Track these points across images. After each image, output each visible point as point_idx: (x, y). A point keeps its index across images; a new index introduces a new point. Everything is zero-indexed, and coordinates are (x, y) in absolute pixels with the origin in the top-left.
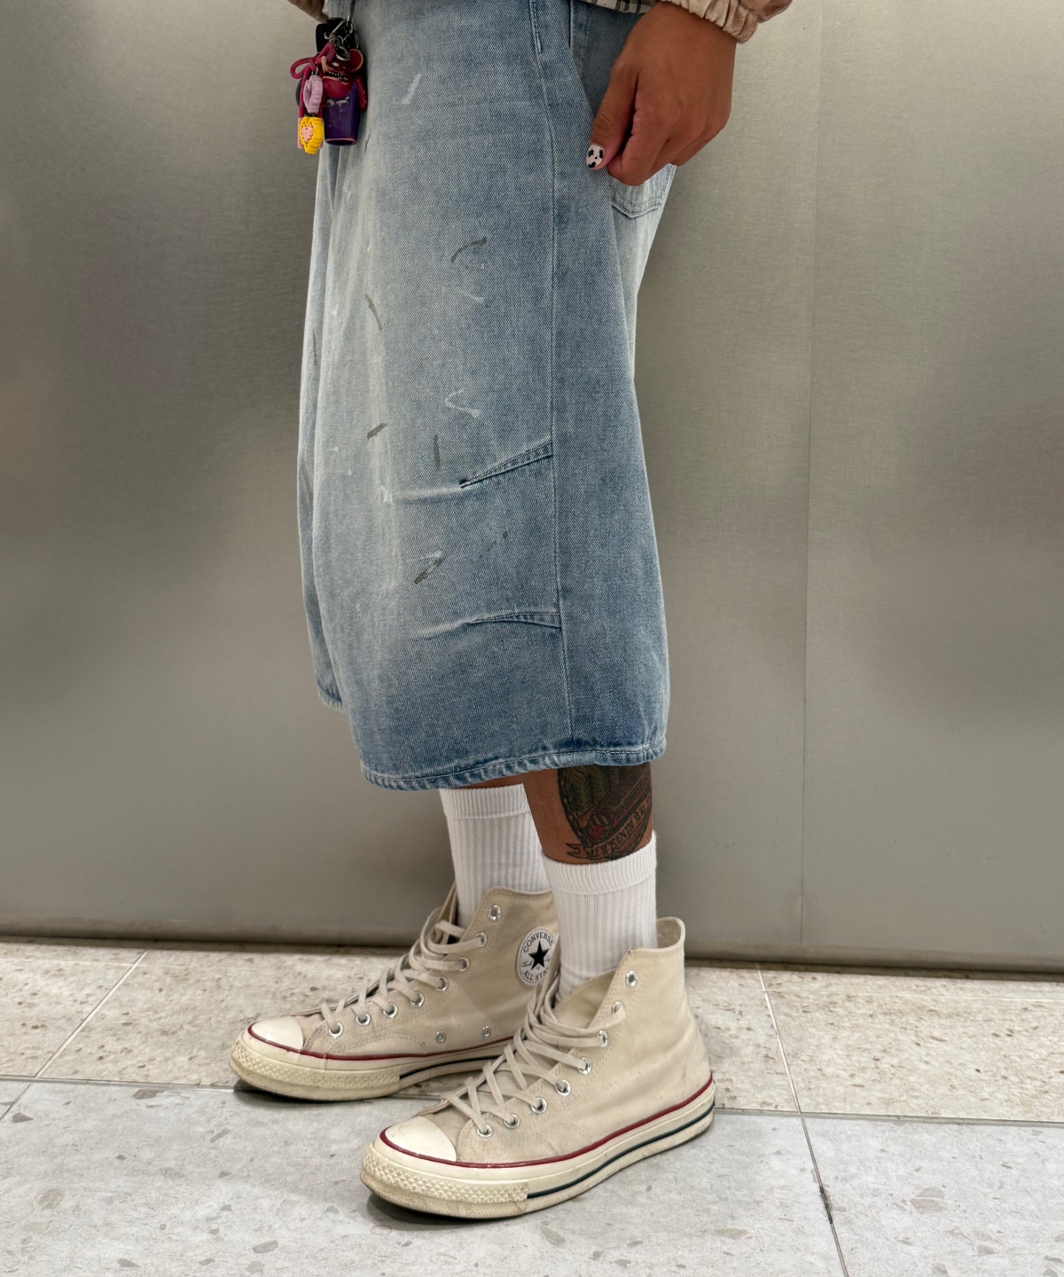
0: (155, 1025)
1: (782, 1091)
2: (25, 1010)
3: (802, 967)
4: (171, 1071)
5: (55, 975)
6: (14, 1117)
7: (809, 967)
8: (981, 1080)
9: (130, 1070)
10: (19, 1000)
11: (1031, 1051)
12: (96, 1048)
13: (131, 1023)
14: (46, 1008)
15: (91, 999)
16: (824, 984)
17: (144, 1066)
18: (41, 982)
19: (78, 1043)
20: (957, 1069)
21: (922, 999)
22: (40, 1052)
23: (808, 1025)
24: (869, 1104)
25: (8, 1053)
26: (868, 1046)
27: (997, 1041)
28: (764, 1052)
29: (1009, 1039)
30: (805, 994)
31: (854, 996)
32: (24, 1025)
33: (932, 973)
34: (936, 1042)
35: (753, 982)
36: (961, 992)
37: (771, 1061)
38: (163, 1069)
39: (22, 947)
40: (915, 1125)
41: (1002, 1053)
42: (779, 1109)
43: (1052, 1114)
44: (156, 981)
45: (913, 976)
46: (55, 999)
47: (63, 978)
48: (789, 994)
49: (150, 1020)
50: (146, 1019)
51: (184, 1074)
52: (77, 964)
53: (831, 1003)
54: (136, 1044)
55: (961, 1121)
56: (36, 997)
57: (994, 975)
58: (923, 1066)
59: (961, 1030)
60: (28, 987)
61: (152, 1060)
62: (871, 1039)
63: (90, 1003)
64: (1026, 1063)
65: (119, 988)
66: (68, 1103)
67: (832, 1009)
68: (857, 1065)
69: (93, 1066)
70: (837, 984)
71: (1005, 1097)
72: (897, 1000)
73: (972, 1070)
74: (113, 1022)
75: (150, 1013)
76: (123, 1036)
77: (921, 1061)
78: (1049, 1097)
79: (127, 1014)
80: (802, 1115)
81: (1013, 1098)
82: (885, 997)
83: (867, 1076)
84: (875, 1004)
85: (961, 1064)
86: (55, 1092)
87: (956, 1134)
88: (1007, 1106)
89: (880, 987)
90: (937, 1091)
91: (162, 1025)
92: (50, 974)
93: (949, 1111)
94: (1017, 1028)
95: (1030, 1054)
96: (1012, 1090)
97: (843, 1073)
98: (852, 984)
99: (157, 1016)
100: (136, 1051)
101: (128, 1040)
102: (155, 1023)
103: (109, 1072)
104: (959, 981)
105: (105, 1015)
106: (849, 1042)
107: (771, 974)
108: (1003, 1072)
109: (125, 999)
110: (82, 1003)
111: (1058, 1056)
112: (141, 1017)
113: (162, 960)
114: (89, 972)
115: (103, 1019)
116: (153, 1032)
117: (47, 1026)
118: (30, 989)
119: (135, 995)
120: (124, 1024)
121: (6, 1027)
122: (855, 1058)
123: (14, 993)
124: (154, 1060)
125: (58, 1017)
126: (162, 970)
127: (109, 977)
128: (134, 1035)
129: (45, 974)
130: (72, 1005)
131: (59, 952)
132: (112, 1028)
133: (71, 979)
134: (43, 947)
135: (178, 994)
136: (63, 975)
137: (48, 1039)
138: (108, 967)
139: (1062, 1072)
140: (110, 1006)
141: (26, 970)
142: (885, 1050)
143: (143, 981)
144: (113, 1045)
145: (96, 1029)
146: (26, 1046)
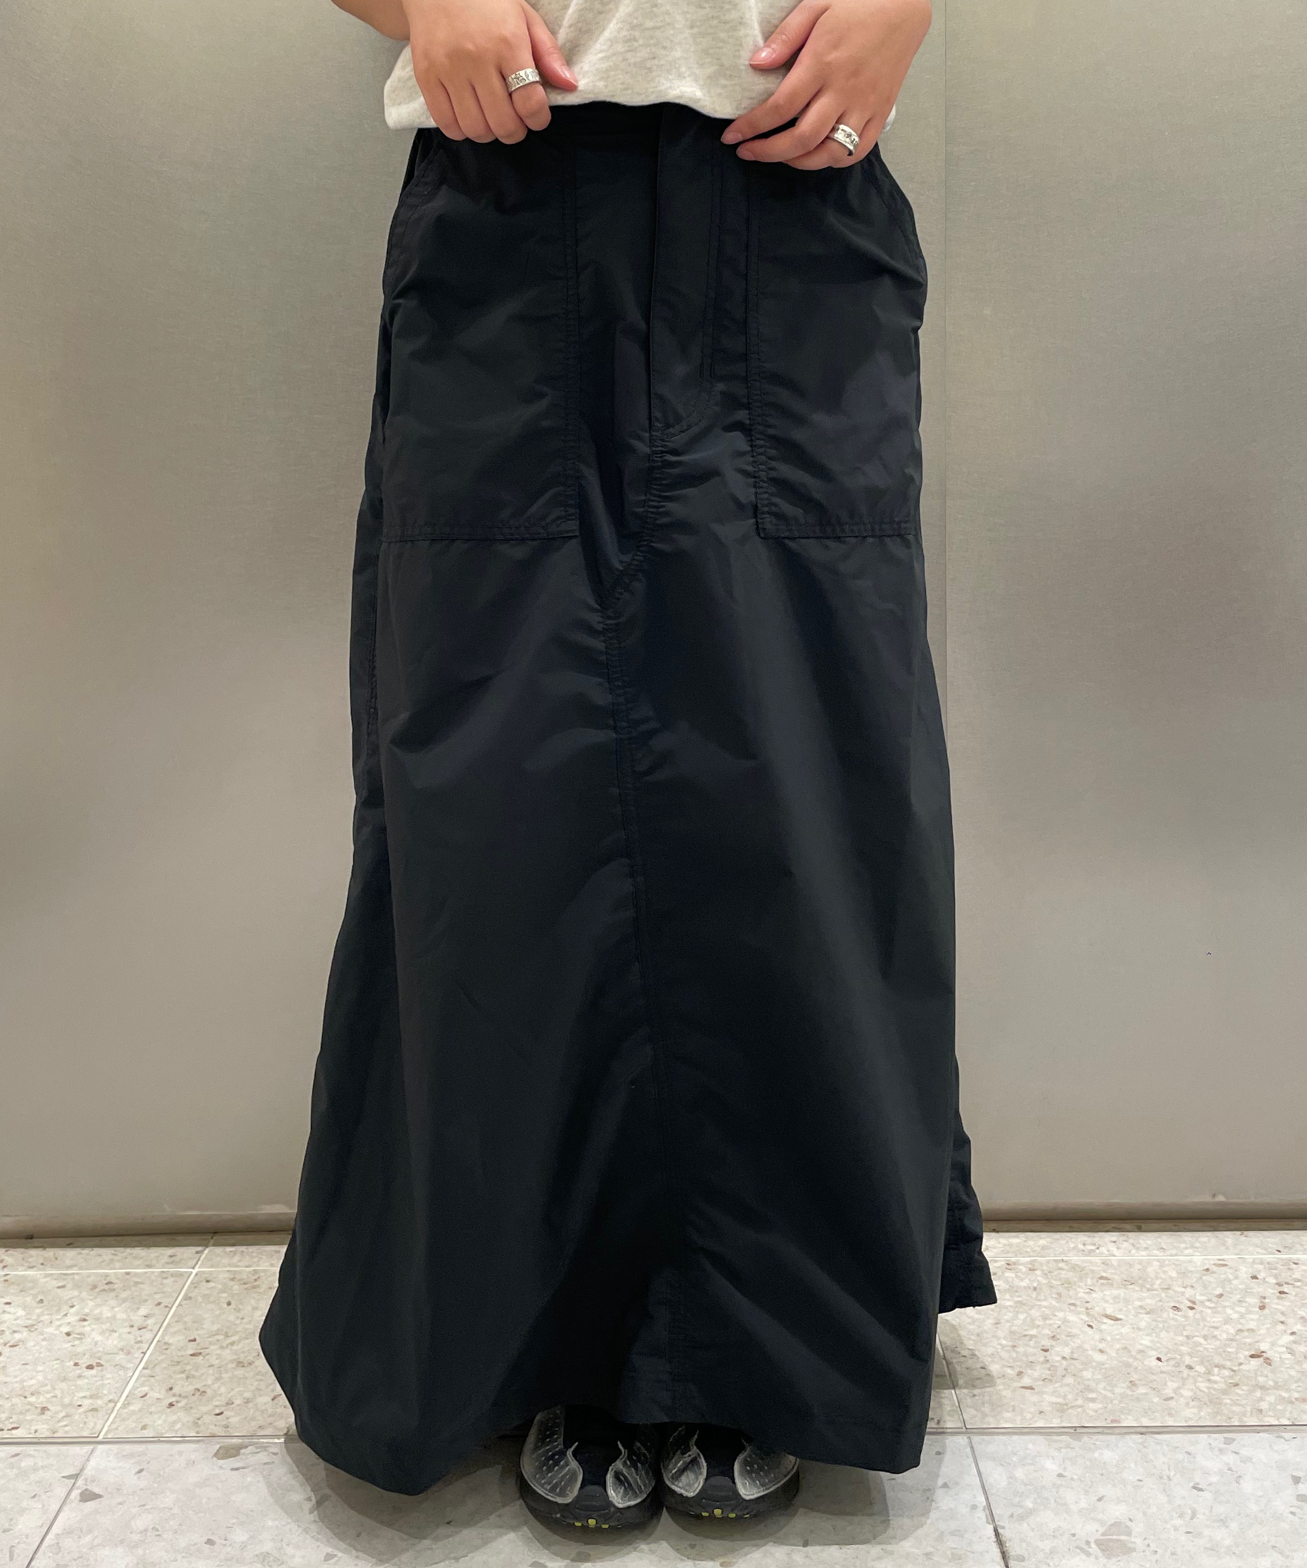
0: (227, 1354)
2: (77, 1342)
4: (253, 1419)
5: (104, 1290)
6: (81, 1495)
8: (1164, 1372)
9: (207, 1419)
10: (66, 1329)
11: (1216, 1328)
12: (163, 1391)
13: (200, 1354)
14: (98, 1338)
15: (150, 1322)
17: (221, 1413)
18: (90, 1303)
19: (142, 1385)
20: (1136, 1359)
21: (1090, 1261)
22: (99, 1402)
24: (1042, 1412)
25: (64, 1406)
26: (1034, 1332)
27: (1176, 1316)
29: (1191, 1313)
31: (1014, 1264)
32: (76, 1364)
33: (1098, 1226)
34: (1111, 1322)
36: (1133, 1252)
38: (243, 1416)
39: (60, 1252)
40: (1095, 1437)
41: (1185, 1333)
42: (942, 1424)
43: (1246, 1416)
44: (223, 1292)
45: (1078, 1230)
47: (113, 1294)
49: (222, 1348)
50: (216, 1347)
51: (269, 1420)
52: (128, 1274)
54: (209, 1382)
55: (1144, 1430)
56: (86, 1323)
57: (1168, 1225)
58: (1098, 1357)
59: (1137, 1304)
60: (72, 1310)
61: (230, 1403)
62: (1034, 1323)
63: (149, 1328)
64: (1211, 1345)
65: (180, 1305)
66: (140, 1471)
68: (1024, 1359)
69: (164, 1417)
71: (1192, 1394)
72: (1063, 1266)
73: (1154, 1359)
74: (180, 1354)
75: (220, 1337)
76: (193, 1372)
77: (1094, 1349)
78: (1240, 1392)
79: (195, 1340)
80: (968, 1432)
81: (1201, 1395)
83: (1036, 1374)
84: (1039, 1272)
85: (1141, 1351)
86: (123, 1456)
87: (1140, 1447)
88: (1194, 1407)
90: (1117, 1390)
91: (235, 1352)
92: (97, 1290)
93: (1131, 1417)
94: (1199, 1298)
95: (1216, 1333)
96: (1199, 1384)
97: (1009, 1371)
99: (229, 1341)
100: (209, 1391)
101: (199, 1377)
102: (228, 1351)
103: (183, 1425)
104: (1129, 1234)
105: (169, 1344)
106: (1011, 1328)
108: (1188, 1360)
109: (190, 1319)
110: (140, 1329)
111: (1246, 1334)
112: (211, 1343)
113: (225, 1261)
114: (144, 1283)
115: (167, 1349)
116: (227, 1364)
117: (104, 1364)
118: (77, 1314)
119: (199, 1312)
120: (192, 1355)
121: (57, 1369)
122: (1021, 1349)
123: (58, 1320)
124: (233, 1403)
125: (115, 1351)
126: (227, 1275)
127: (167, 1289)
128: (205, 1370)
129: (91, 1289)
130: (129, 1333)
131: (105, 1257)
132: (178, 1362)
133: (124, 1295)
134: (86, 1251)
135: (250, 1308)
136: (114, 1290)
137: (106, 1382)
138: (163, 1276)
139: (1252, 1356)
140: (173, 1330)
141: (69, 1286)
142: (1053, 1337)
143: (208, 1292)
144: (183, 1386)
145: (159, 1363)
146: (83, 1394)
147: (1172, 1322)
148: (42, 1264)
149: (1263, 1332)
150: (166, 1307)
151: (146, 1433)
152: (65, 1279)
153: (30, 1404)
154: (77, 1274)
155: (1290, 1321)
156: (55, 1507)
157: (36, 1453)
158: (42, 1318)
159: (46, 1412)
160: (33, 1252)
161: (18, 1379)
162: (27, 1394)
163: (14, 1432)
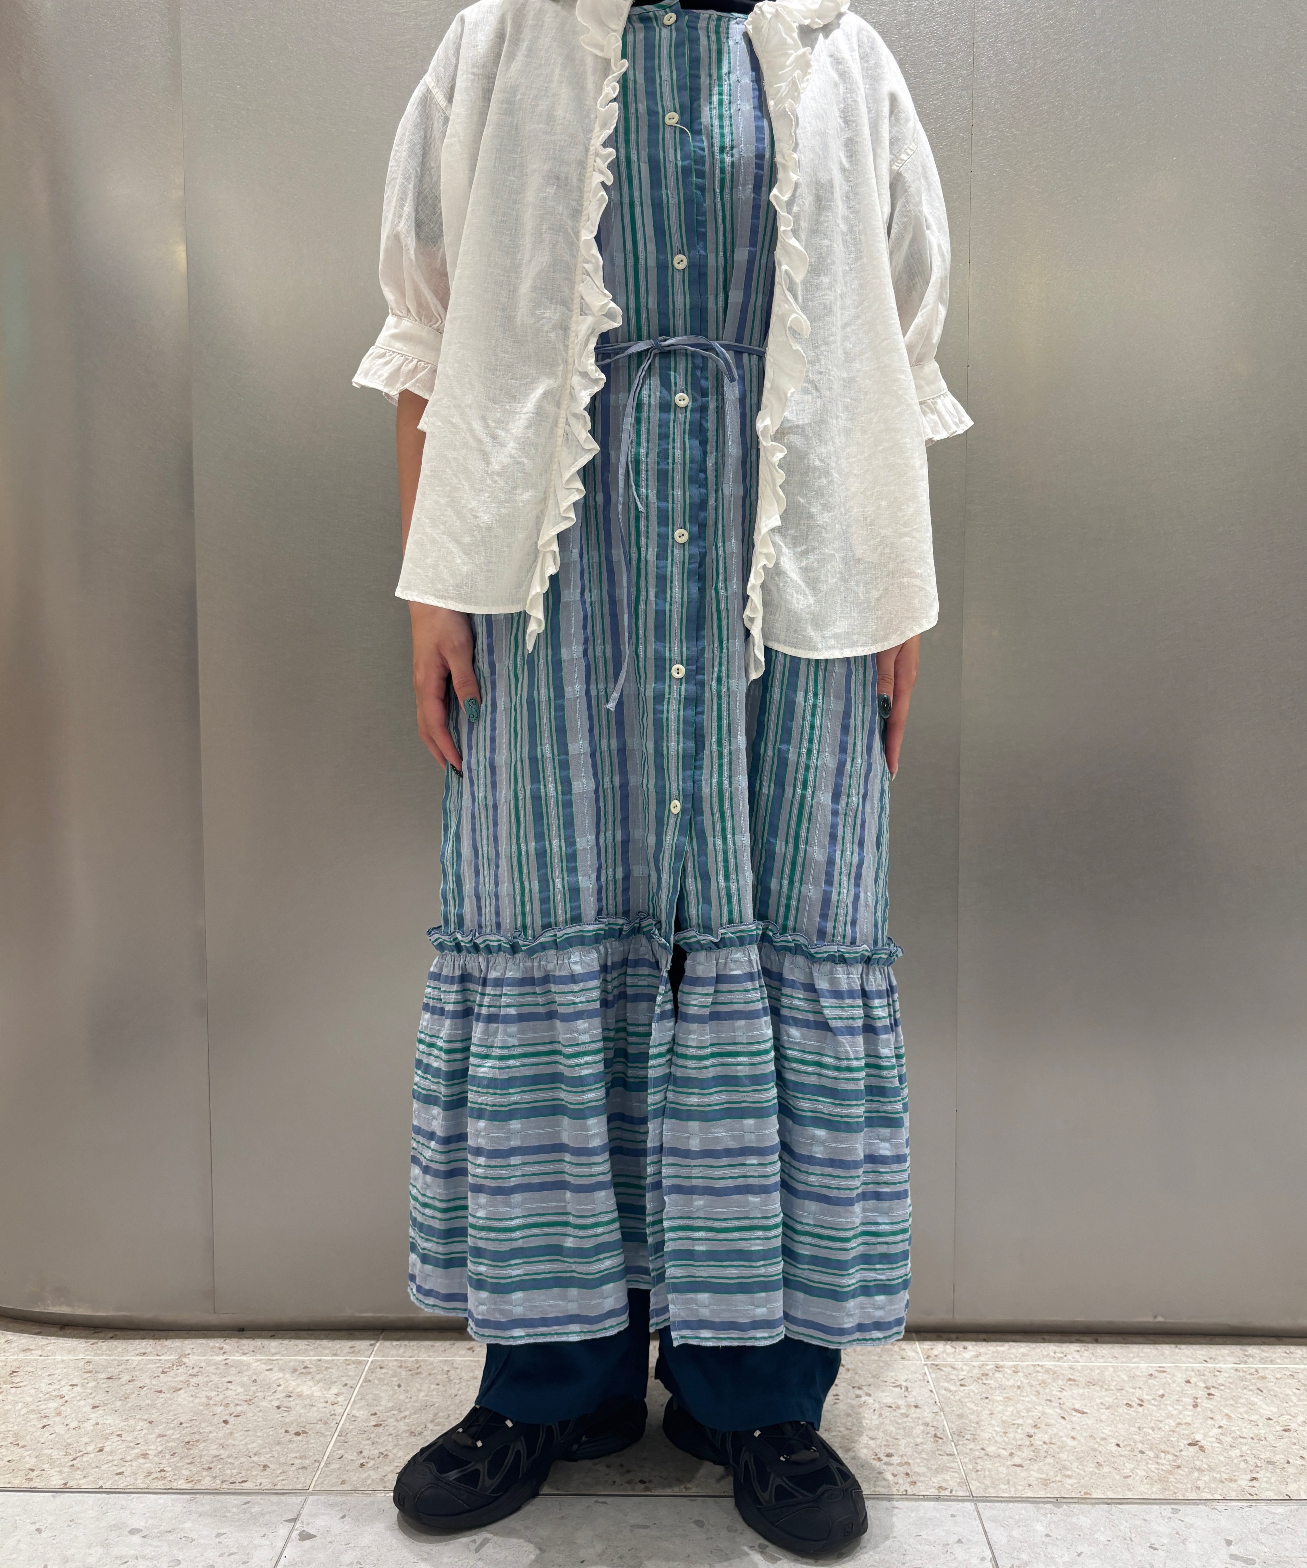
0: (402, 1426)
1: (953, 1474)
2: (285, 1414)
3: (954, 1336)
5: (302, 1373)
6: (300, 1535)
7: (960, 1335)
8: (1121, 1456)
10: (276, 1403)
11: (1161, 1421)
12: (355, 1454)
13: (380, 1424)
14: (302, 1411)
15: (340, 1399)
16: (974, 1353)
18: (293, 1383)
19: (339, 1449)
20: (1100, 1445)
21: (1060, 1366)
22: (307, 1461)
23: (966, 1400)
24: (1030, 1485)
25: (279, 1464)
26: (1020, 1421)
27: (1131, 1411)
28: (932, 1431)
29: (1140, 1409)
30: (959, 1365)
31: (1002, 1367)
32: (287, 1431)
33: (1066, 1338)
34: (1079, 1415)
35: (914, 1354)
36: (1093, 1359)
37: (940, 1441)
39: (266, 1342)
40: (1072, 1506)
41: (1137, 1425)
42: (954, 1493)
43: (1187, 1491)
44: (393, 1376)
45: (1050, 1341)
46: (308, 1401)
47: (310, 1377)
48: (945, 1366)
49: (397, 1421)
50: (392, 1420)
52: (320, 1360)
53: (983, 1375)
54: (390, 1448)
55: (1110, 1501)
56: (291, 1399)
57: (1120, 1338)
58: (1071, 1443)
59: (1098, 1401)
60: (280, 1388)
62: (1022, 1414)
63: (339, 1404)
64: (1158, 1435)
65: (362, 1386)
66: (344, 1517)
67: (985, 1382)
68: (1014, 1442)
69: (357, 1474)
70: (986, 1354)
71: (1144, 1473)
72: (1039, 1369)
73: (1114, 1445)
74: (365, 1424)
75: (395, 1412)
76: (376, 1439)
77: (1067, 1436)
78: (1181, 1472)
79: (375, 1414)
80: (974, 1499)
81: (1152, 1474)
82: (1028, 1366)
83: (1024, 1455)
84: (1021, 1374)
85: (1104, 1439)
86: (329, 1505)
87: (1108, 1515)
88: (1147, 1484)
89: (1023, 1355)
90: (1087, 1469)
91: (408, 1425)
92: (297, 1373)
93: (1099, 1491)
94: (1146, 1397)
95: (1161, 1425)
96: (1150, 1466)
97: (1003, 1452)
98: (998, 1352)
99: (402, 1415)
100: (389, 1454)
101: (382, 1444)
102: (401, 1423)
103: (373, 1480)
104: (1090, 1345)
105: (356, 1417)
106: (1004, 1418)
107: (927, 1345)
108: (1140, 1446)
109: (369, 1397)
110: (332, 1404)
111: (1184, 1427)
112: (388, 1417)
113: (394, 1352)
114: (332, 1368)
115: (355, 1421)
116: (401, 1433)
117: (307, 1431)
118: (283, 1391)
119: (377, 1392)
120: (374, 1426)
121: (272, 1435)
122: (1011, 1435)
123: (270, 1396)
125: (315, 1421)
126: (395, 1363)
127: (351, 1373)
128: (385, 1438)
129: (293, 1372)
130: (325, 1408)
131: (300, 1347)
132: (365, 1431)
133: (318, 1377)
134: (286, 1342)
135: (415, 1389)
136: (310, 1373)
137: (311, 1446)
138: (347, 1363)
139: (1190, 1444)
140: (357, 1406)
141: (275, 1369)
142: (1036, 1426)
143: (382, 1376)
144: (370, 1450)
145: (350, 1432)
146: (294, 1455)
147: (1127, 1417)
148: (253, 1351)
149: (1196, 1425)
150: (351, 1387)
151: (346, 1487)
152: (272, 1364)
153: (254, 1462)
154: (280, 1360)
155: (1218, 1417)
156: (281, 1544)
157: (261, 1501)
158: (258, 1394)
159: (268, 1469)
160: (245, 1342)
161: (243, 1442)
162: (251, 1454)
163: (243, 1484)
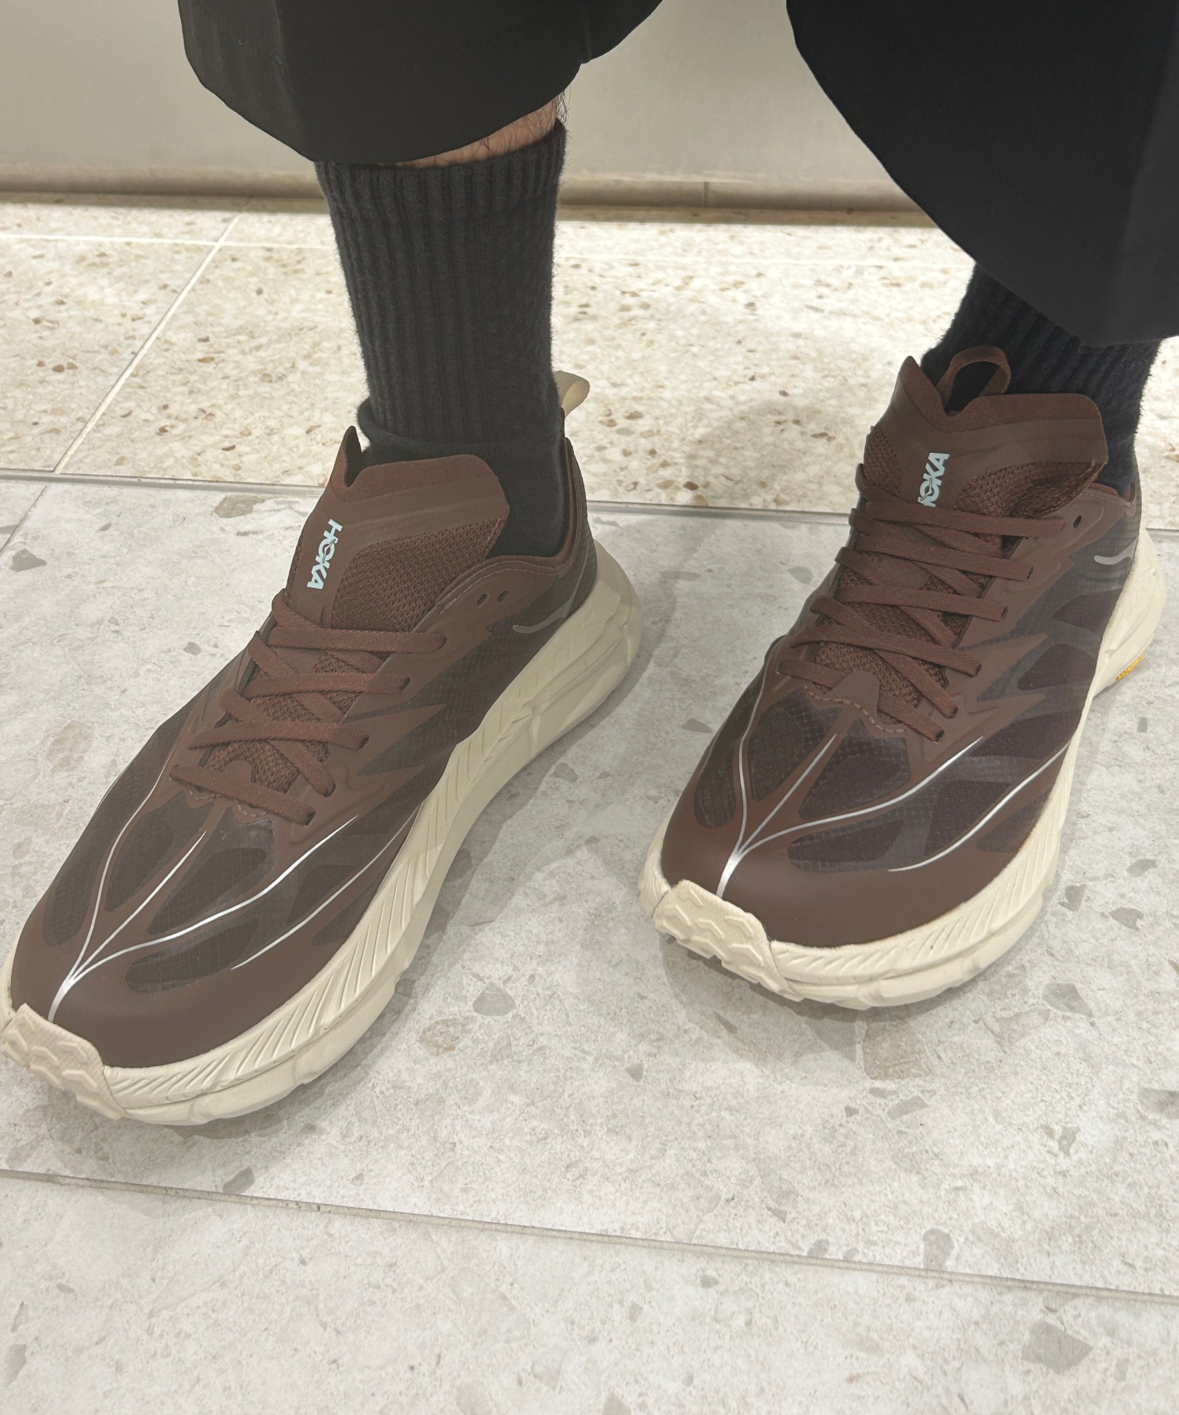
0: (250, 363)
2: (46, 334)
4: (276, 458)
5: (94, 264)
6: (16, 557)
9: (209, 455)
10: (35, 313)
12: (154, 410)
14: (78, 329)
15: (150, 310)
17: (233, 448)
19: (127, 399)
22: (65, 419)
32: (41, 364)
38: (263, 454)
39: (45, 211)
44: (252, 275)
46: (91, 313)
47: (105, 271)
49: (243, 352)
50: (235, 351)
51: (299, 463)
52: (129, 244)
54: (221, 402)
56: (62, 308)
60: (51, 288)
61: (246, 433)
63: (146, 319)
65: (193, 290)
66: (105, 528)
69: (150, 449)
74: (184, 357)
75: (242, 338)
76: (198, 385)
79: (206, 340)
86: (86, 502)
91: (261, 361)
92: (84, 264)
99: (254, 343)
100: (218, 413)
101: (207, 392)
102: (250, 358)
103: (176, 461)
105: (171, 343)
109: (202, 310)
110: (133, 320)
112: (228, 347)
113: (262, 233)
114: (148, 258)
115: (167, 350)
116: (247, 376)
117: (78, 365)
118: (53, 293)
119: (218, 302)
120: (200, 361)
123: (27, 300)
124: (250, 434)
125: (96, 348)
126: (261, 253)
127: (178, 267)
128: (216, 383)
129: (77, 262)
130: (119, 324)
131: (101, 220)
132: (181, 369)
133: (118, 271)
134: (78, 211)
135: (287, 300)
136: (105, 265)
137: (78, 391)
138: (175, 249)
140: (179, 324)
141: (49, 255)
143: (233, 272)
144: (182, 404)
145: (155, 370)
148: (19, 225)
150: (174, 291)
151: (122, 470)
152: (44, 247)
154: (63, 241)
